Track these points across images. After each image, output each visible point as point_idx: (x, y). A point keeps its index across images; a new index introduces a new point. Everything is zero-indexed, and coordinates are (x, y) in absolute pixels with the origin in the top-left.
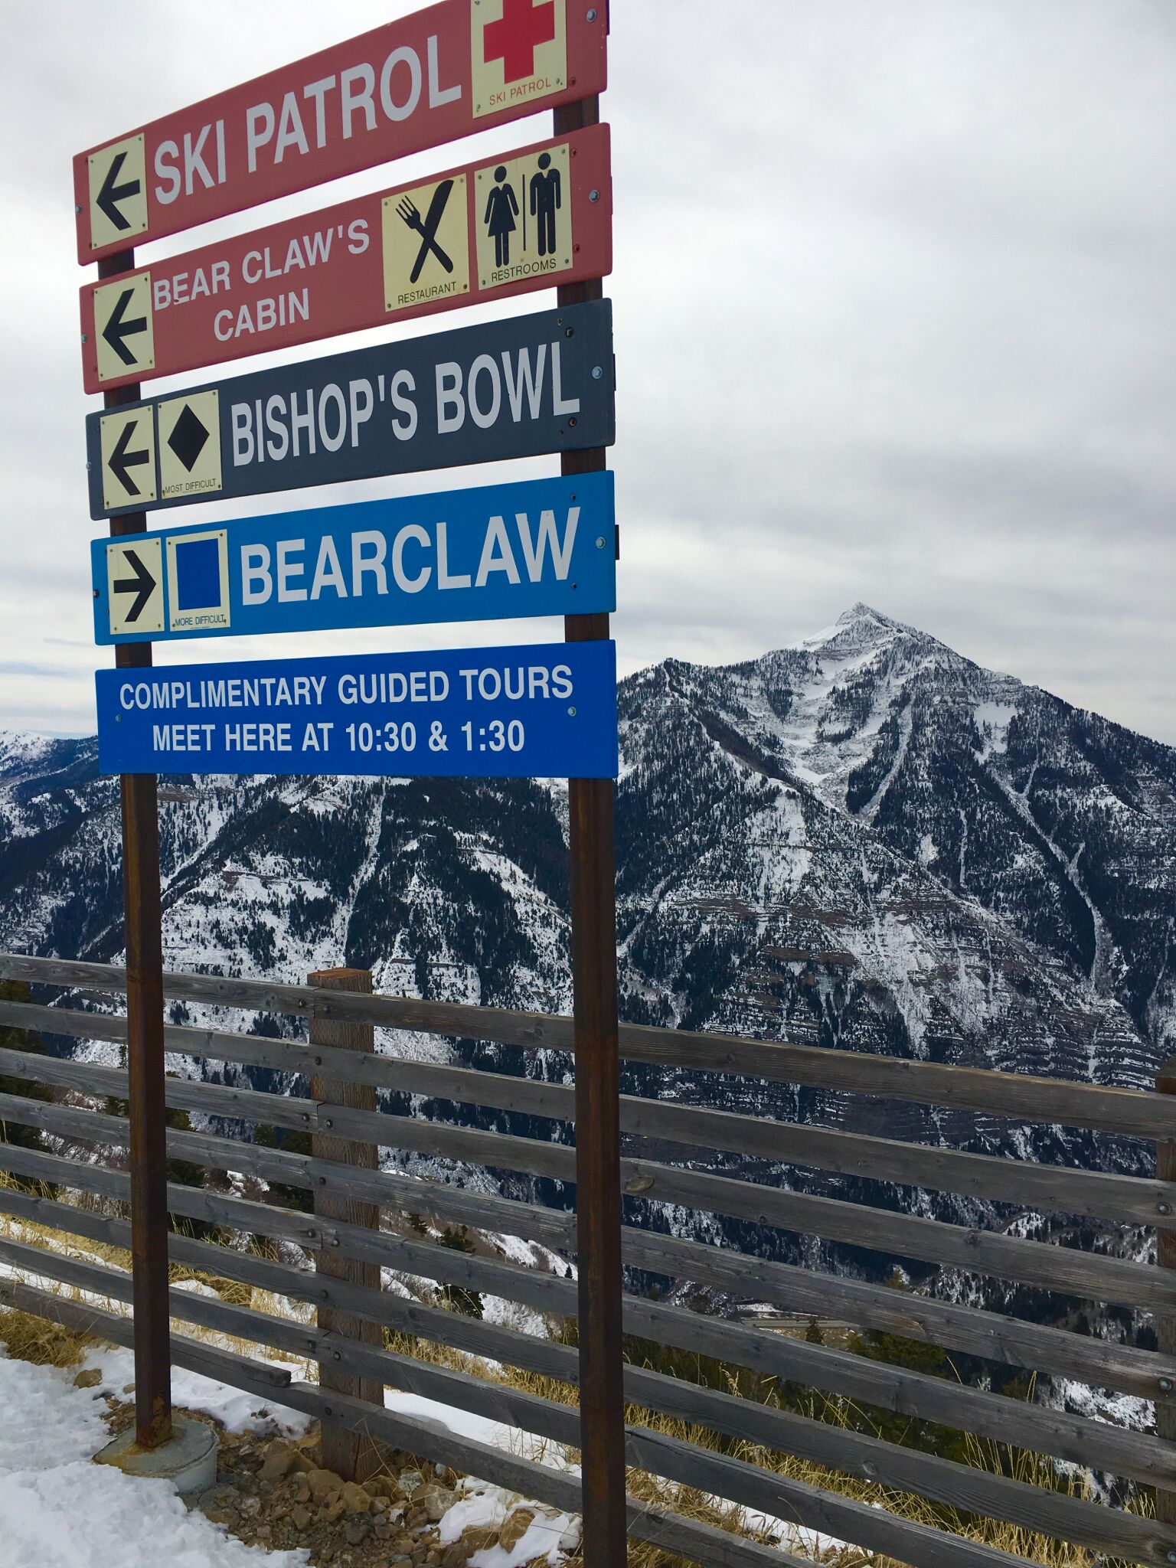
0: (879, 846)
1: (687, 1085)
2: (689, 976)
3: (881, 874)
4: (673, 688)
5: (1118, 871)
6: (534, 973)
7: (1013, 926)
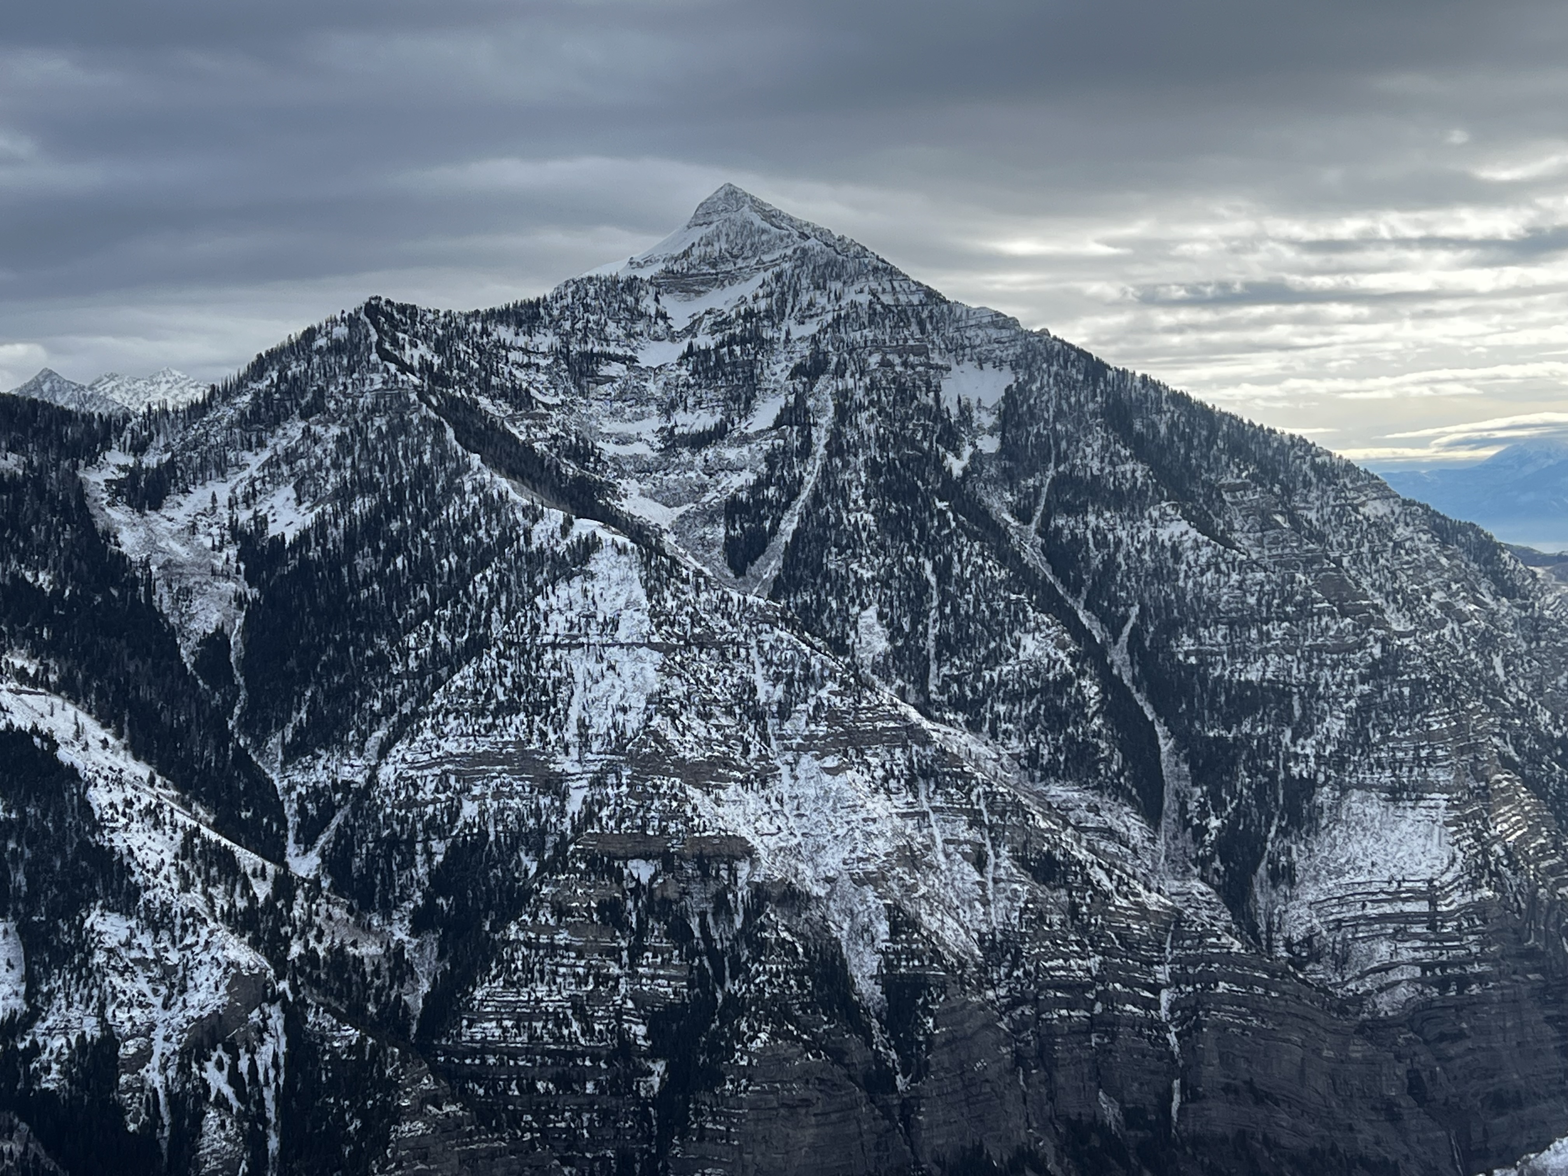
0: (783, 634)
1: (447, 1109)
2: (441, 901)
3: (789, 684)
4: (385, 356)
5: (1197, 653)
6: (133, 923)
7: (1024, 762)
